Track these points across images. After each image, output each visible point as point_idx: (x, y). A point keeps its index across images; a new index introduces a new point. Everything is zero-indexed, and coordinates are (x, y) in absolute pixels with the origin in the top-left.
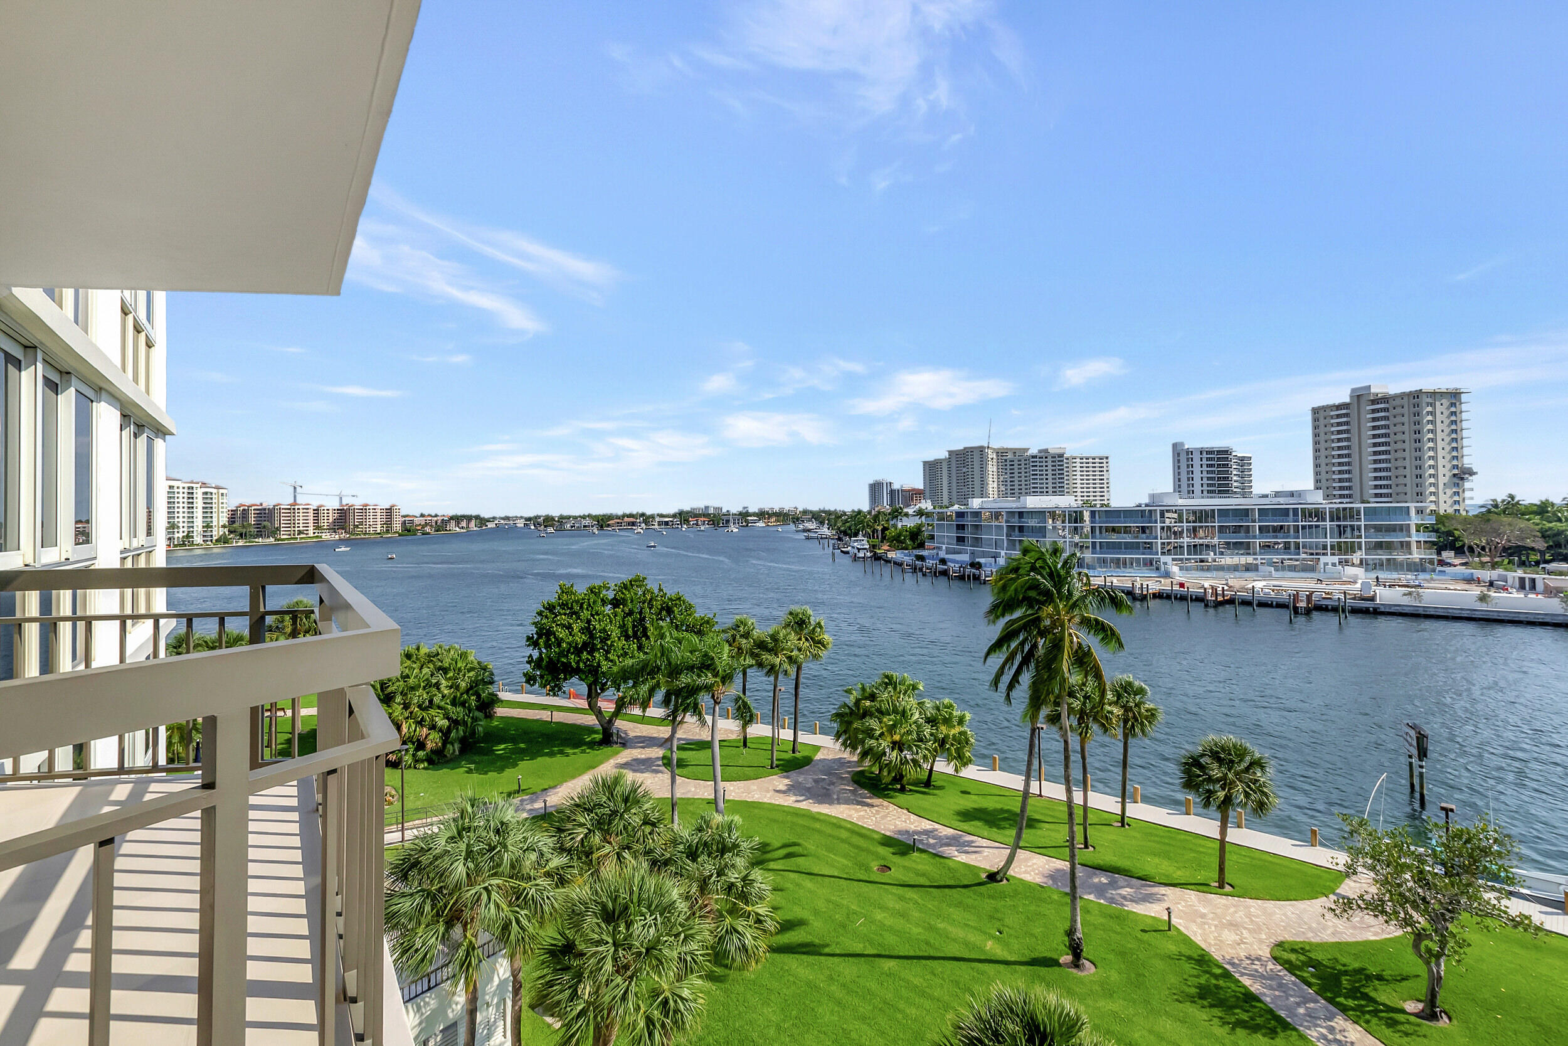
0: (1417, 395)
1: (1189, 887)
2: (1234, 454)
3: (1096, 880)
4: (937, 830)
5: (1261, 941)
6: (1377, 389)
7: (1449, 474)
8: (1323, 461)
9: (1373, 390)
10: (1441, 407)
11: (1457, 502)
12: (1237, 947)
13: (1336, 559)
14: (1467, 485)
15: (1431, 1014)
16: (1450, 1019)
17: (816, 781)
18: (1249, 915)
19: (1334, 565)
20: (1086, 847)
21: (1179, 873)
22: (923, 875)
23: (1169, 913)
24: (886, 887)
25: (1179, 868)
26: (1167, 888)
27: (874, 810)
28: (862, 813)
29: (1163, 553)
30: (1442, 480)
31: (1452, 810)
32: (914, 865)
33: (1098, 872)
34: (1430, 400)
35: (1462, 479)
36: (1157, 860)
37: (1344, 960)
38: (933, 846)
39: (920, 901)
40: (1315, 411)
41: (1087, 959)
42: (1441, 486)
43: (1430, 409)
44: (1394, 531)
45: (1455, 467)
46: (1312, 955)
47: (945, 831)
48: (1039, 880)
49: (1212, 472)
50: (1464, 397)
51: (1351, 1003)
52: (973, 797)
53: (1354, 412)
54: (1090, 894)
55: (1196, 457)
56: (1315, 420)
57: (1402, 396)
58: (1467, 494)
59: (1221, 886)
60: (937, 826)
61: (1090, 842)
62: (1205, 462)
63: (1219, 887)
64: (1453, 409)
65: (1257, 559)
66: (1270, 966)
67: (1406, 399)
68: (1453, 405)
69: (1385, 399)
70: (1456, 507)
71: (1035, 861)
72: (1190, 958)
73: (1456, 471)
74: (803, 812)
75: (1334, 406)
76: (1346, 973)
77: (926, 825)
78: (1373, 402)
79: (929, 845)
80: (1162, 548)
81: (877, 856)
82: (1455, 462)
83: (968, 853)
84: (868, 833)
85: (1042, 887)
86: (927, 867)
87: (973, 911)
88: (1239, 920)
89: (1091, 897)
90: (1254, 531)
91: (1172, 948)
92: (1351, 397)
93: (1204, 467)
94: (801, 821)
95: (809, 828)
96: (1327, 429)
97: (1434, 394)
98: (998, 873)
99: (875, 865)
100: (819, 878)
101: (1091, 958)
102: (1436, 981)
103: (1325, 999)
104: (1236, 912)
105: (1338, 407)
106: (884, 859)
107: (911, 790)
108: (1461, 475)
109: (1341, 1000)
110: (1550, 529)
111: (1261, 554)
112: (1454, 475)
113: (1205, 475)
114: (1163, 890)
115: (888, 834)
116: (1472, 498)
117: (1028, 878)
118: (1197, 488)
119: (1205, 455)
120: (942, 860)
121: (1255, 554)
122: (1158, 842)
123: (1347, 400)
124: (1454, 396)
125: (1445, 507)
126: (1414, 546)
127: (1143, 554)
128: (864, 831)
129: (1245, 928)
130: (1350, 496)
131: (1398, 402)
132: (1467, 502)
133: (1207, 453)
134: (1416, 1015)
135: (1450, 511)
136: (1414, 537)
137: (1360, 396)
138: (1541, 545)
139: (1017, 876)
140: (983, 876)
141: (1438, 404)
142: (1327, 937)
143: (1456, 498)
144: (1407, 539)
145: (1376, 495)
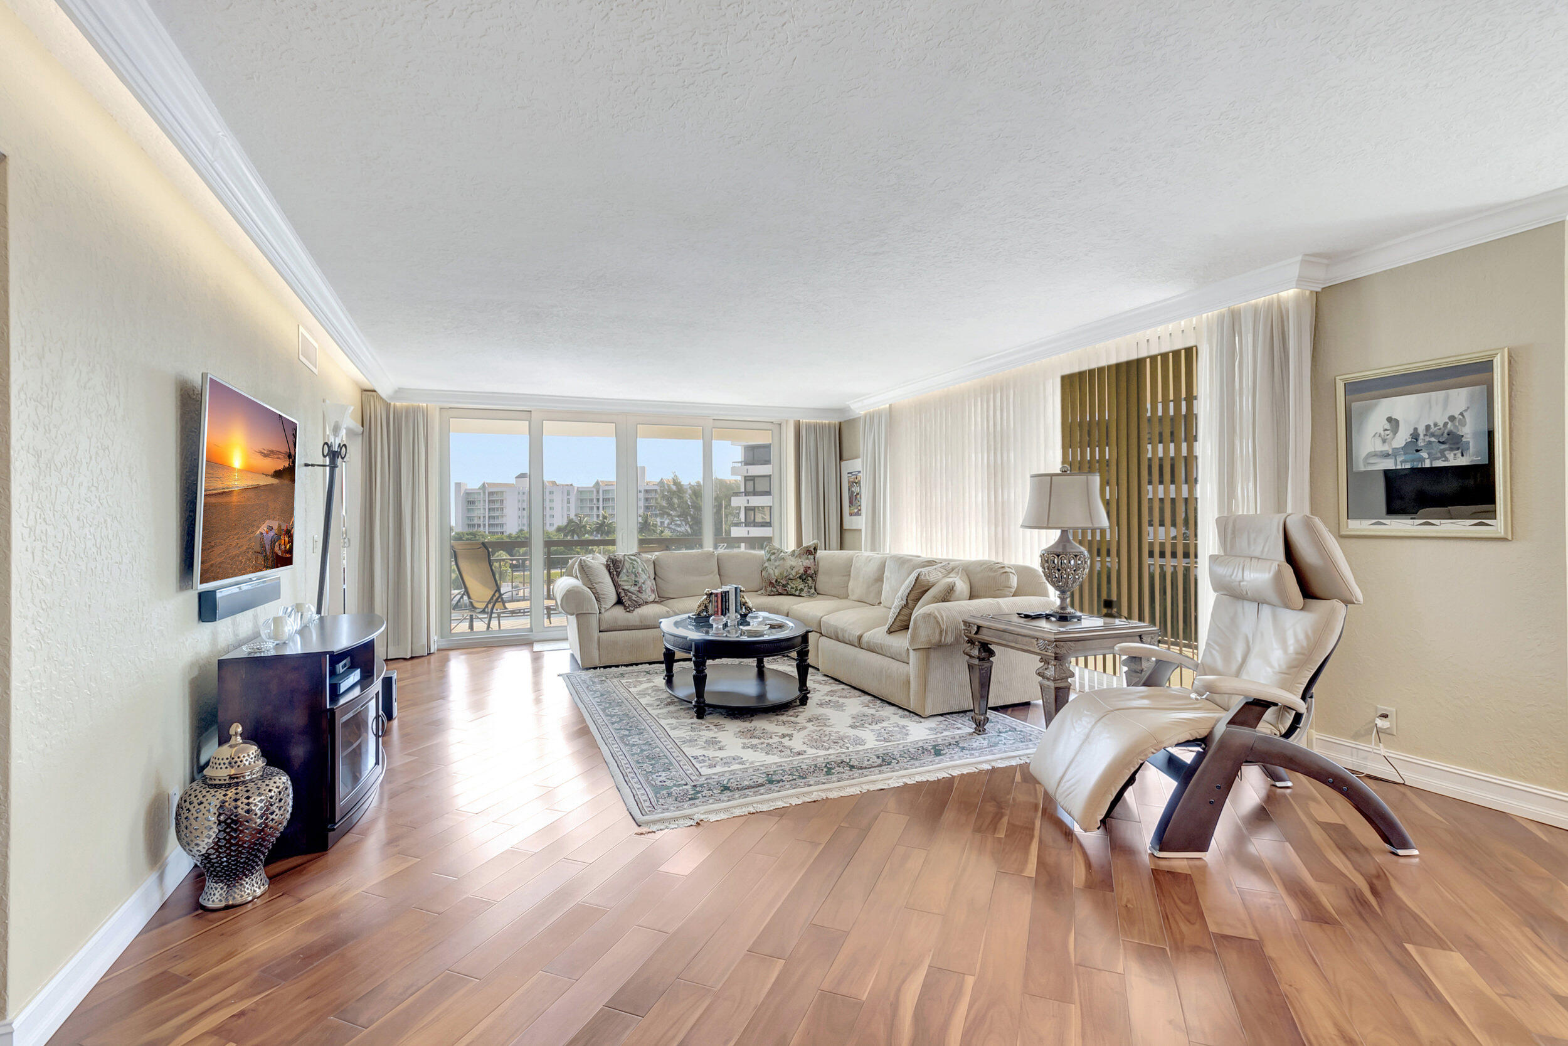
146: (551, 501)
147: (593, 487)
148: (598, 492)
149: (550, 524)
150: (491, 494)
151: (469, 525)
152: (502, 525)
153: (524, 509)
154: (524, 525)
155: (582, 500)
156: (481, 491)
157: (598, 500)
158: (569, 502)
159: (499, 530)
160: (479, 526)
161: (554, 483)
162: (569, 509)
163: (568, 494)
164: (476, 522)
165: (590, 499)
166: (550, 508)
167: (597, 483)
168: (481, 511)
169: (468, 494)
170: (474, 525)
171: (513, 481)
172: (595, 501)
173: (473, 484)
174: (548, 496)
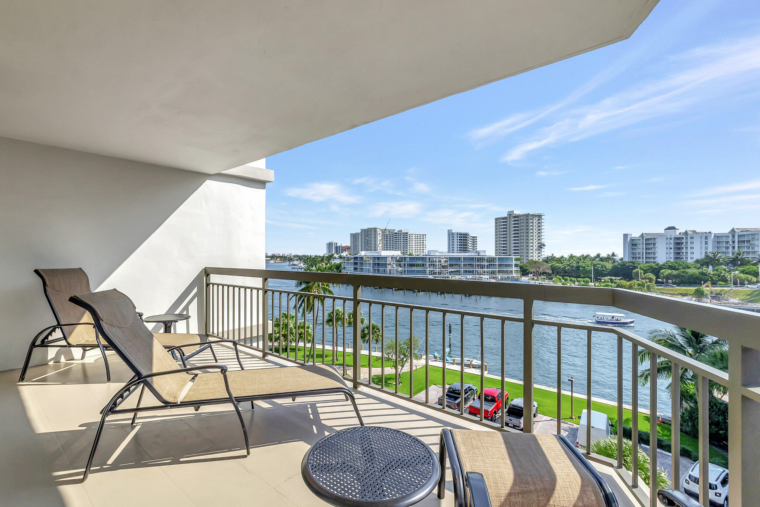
0: (528, 215)
2: (469, 235)
6: (517, 212)
7: (537, 246)
8: (498, 239)
9: (515, 212)
10: (535, 220)
11: (539, 256)
13: (488, 277)
14: (543, 250)
16: (401, 384)
29: (429, 275)
30: (535, 248)
34: (532, 218)
35: (541, 247)
40: (496, 219)
42: (534, 250)
43: (531, 221)
44: (508, 266)
45: (539, 243)
49: (461, 242)
50: (543, 217)
53: (508, 220)
55: (455, 236)
56: (496, 223)
57: (523, 215)
58: (543, 253)
62: (458, 238)
64: (539, 221)
65: (462, 277)
67: (524, 216)
68: (539, 220)
69: (518, 216)
70: (539, 258)
73: (539, 245)
75: (502, 218)
78: (515, 217)
80: (429, 273)
82: (539, 241)
90: (462, 266)
92: (508, 215)
93: (458, 240)
96: (499, 227)
97: (533, 215)
105: (503, 218)
108: (541, 246)
110: (557, 266)
112: (539, 246)
113: (458, 243)
116: (544, 255)
118: (455, 249)
119: (459, 235)
123: (506, 216)
124: (540, 216)
125: (535, 258)
126: (513, 271)
127: (423, 275)
131: (522, 218)
132: (542, 256)
133: (460, 234)
135: (537, 259)
136: (514, 269)
137: (510, 214)
138: (550, 272)
141: (534, 219)
143: (539, 255)
144: (511, 269)
145: (515, 253)
146: (692, 243)
147: (729, 233)
148: (734, 236)
149: (691, 258)
150: (647, 239)
151: (633, 258)
152: (654, 258)
153: (671, 248)
154: (671, 258)
155: (718, 242)
156: (641, 238)
159: (652, 260)
160: (640, 258)
161: (694, 232)
162: (706, 248)
164: (638, 255)
165: (726, 242)
166: (691, 248)
167: (733, 230)
168: (641, 249)
169: (632, 240)
170: (636, 258)
171: (663, 232)
172: (731, 243)
173: (636, 234)
174: (689, 240)
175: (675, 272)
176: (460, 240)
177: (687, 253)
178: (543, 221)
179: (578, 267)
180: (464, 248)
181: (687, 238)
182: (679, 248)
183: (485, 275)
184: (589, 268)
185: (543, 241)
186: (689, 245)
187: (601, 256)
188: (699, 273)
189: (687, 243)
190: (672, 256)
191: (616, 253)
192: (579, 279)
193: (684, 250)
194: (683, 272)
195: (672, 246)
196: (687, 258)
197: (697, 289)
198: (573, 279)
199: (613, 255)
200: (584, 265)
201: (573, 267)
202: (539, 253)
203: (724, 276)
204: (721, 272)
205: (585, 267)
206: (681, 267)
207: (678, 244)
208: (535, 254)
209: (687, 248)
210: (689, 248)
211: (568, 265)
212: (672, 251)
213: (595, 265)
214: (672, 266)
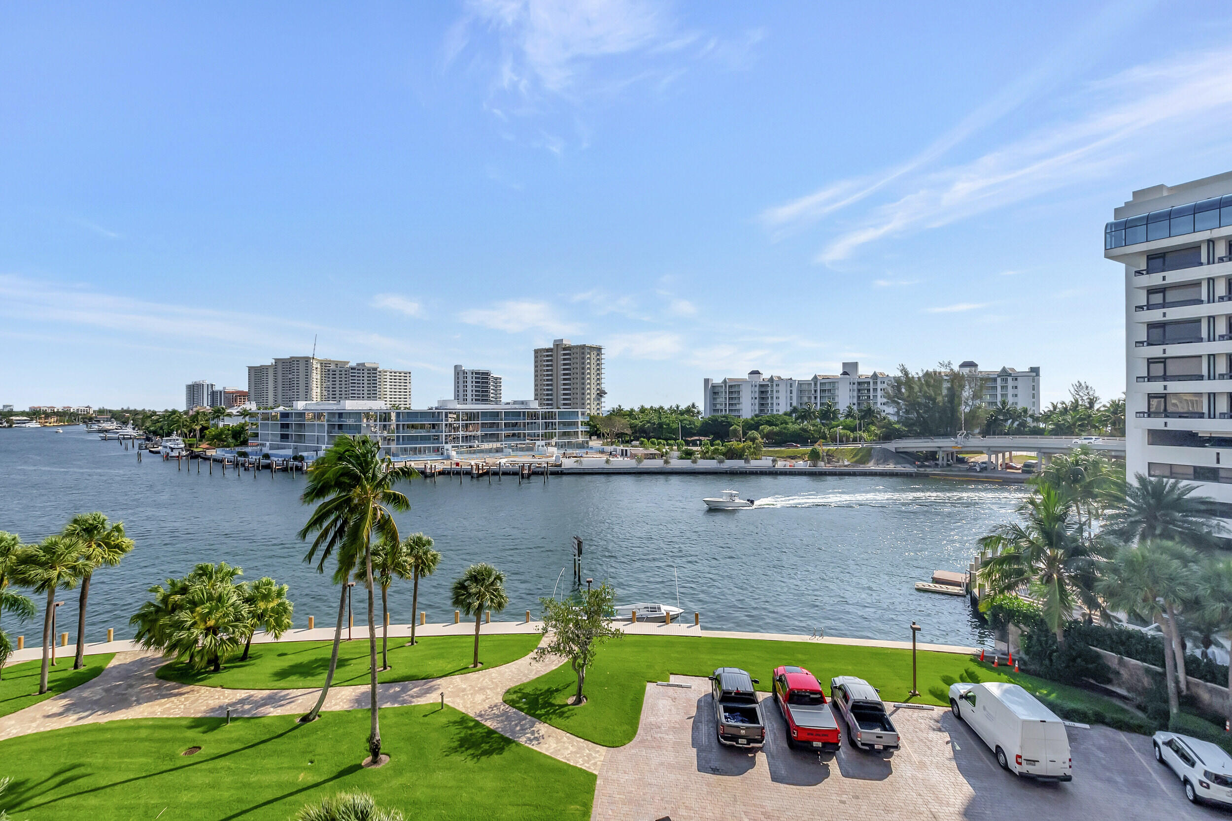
0: (583, 347)
1: (456, 673)
2: (491, 375)
3: (392, 691)
4: (252, 696)
5: (498, 693)
6: (566, 341)
7: (596, 393)
8: (539, 383)
9: (564, 342)
10: (593, 355)
11: (598, 409)
12: (484, 703)
13: (543, 443)
14: (603, 400)
15: (578, 701)
16: (587, 699)
17: (107, 691)
18: (491, 680)
19: (543, 446)
20: (385, 668)
21: (450, 666)
22: (238, 740)
23: (442, 696)
24: (195, 766)
25: (449, 663)
26: (441, 680)
27: (182, 698)
28: (167, 706)
29: (446, 443)
31: (591, 582)
32: (227, 736)
33: (393, 684)
34: (589, 351)
35: (601, 396)
36: (435, 662)
37: (540, 687)
38: (249, 710)
39: (233, 766)
40: (536, 351)
41: (384, 754)
42: (592, 400)
43: (588, 356)
44: (571, 425)
45: (598, 389)
46: (524, 691)
47: (261, 693)
48: (346, 707)
49: (479, 387)
50: (603, 351)
51: (543, 711)
52: (289, 656)
53: (554, 353)
54: (387, 702)
55: (469, 376)
56: (536, 357)
57: (577, 347)
58: (603, 405)
59: (475, 666)
60: (252, 692)
61: (388, 663)
62: (474, 380)
63: (474, 667)
64: (598, 357)
65: (502, 444)
66: (502, 707)
67: (578, 349)
68: (598, 354)
69: (569, 348)
70: (598, 412)
71: (343, 693)
72: (455, 722)
73: (598, 392)
74: (88, 728)
75: (545, 349)
76: (541, 695)
77: (242, 694)
78: (565, 349)
79: (244, 712)
80: (446, 439)
81: (184, 741)
82: (598, 387)
83: (283, 705)
84: (174, 722)
85: (349, 711)
86: (242, 732)
87: (287, 754)
88: (485, 684)
89: (388, 705)
90: (502, 427)
91: (443, 720)
92: (554, 345)
93: (474, 383)
94: (83, 739)
95: (95, 742)
96: (541, 363)
97: (591, 348)
98: (311, 713)
99: (181, 751)
100: (108, 790)
101: (386, 751)
102: (581, 680)
103: (530, 715)
104: (484, 680)
105: (548, 350)
106: (194, 740)
107: (225, 668)
108: (601, 394)
109: (538, 712)
110: (633, 423)
111: (505, 441)
112: (598, 394)
113: (474, 388)
114: (438, 681)
115: (199, 715)
116: (605, 407)
117: (337, 708)
118: (469, 397)
119: (474, 375)
120: (257, 721)
121: (501, 441)
122: (436, 649)
123: (552, 346)
124: (599, 350)
125: (594, 412)
126: (580, 433)
127: (433, 443)
128: (169, 722)
129: (488, 689)
130: (551, 404)
131: (575, 350)
132: (603, 409)
133: (476, 373)
134: (573, 704)
135: (596, 414)
136: (581, 429)
137: (558, 344)
138: (629, 432)
139: (329, 710)
140: (297, 721)
141: (592, 353)
142: (533, 677)
143: (598, 407)
144: (577, 430)
145: (564, 404)
146: (777, 391)
147: (812, 380)
148: (816, 384)
149: (777, 411)
150: (730, 386)
151: (714, 410)
152: (739, 410)
153: (756, 398)
154: (756, 411)
155: (802, 391)
156: (724, 385)
157: (815, 391)
158: (791, 393)
159: (737, 414)
160: (722, 410)
161: (779, 378)
162: (791, 399)
163: (791, 386)
164: (718, 407)
165: (809, 390)
166: (777, 398)
167: (815, 377)
168: (723, 399)
169: (713, 387)
170: (718, 410)
171: (746, 377)
172: (813, 392)
173: (718, 380)
174: (775, 388)
175: (776, 429)
176: (476, 382)
177: (772, 404)
178: (603, 356)
179: (660, 425)
180: (482, 395)
181: (772, 386)
182: (763, 398)
183: (538, 440)
184: (675, 426)
185: (603, 386)
186: (775, 395)
187: (680, 408)
188: (800, 429)
189: (772, 391)
190: (757, 407)
191: (696, 405)
192: (670, 442)
193: (769, 401)
194: (785, 428)
195: (757, 396)
196: (772, 410)
197: (812, 450)
198: (662, 441)
199: (693, 406)
200: (668, 422)
201: (654, 424)
202: (598, 404)
203: (824, 432)
204: (821, 428)
205: (668, 425)
206: (778, 422)
207: (762, 392)
208: (593, 406)
209: (772, 398)
210: (775, 398)
211: (648, 422)
212: (757, 401)
213: (681, 421)
214: (769, 421)
